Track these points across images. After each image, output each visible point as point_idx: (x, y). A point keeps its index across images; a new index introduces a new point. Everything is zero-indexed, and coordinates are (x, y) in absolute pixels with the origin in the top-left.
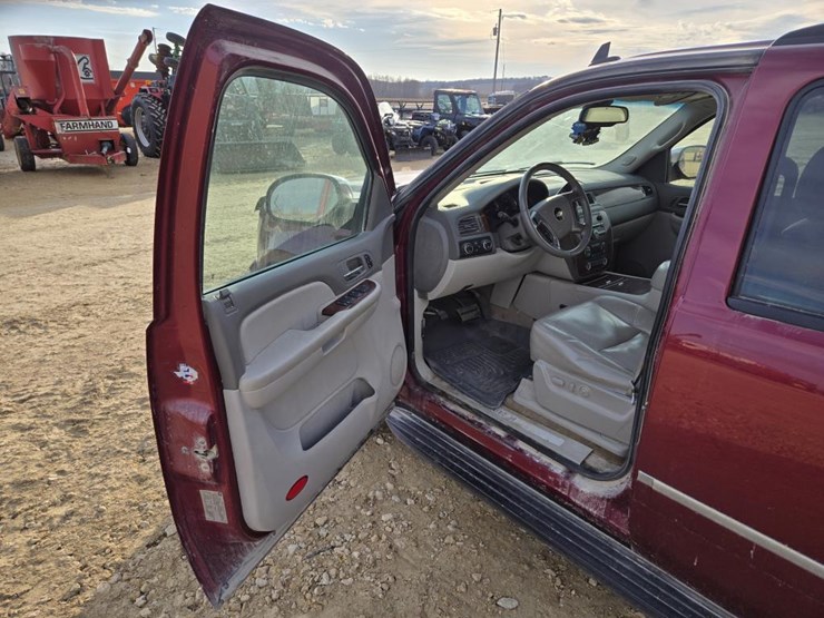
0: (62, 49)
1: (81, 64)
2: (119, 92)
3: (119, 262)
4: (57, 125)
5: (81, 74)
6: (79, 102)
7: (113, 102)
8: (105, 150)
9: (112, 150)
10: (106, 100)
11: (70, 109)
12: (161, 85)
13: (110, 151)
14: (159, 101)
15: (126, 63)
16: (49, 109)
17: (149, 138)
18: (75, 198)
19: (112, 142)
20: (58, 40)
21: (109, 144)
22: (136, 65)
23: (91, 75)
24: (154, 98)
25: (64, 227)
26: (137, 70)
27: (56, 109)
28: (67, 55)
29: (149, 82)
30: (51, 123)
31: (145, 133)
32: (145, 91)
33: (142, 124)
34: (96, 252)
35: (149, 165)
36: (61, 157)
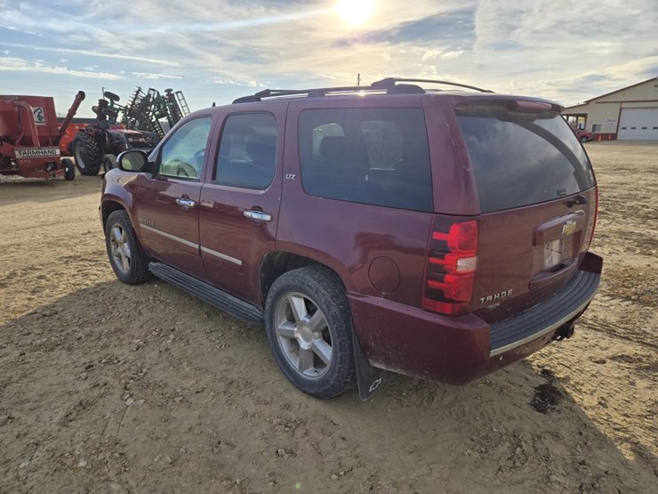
0: (23, 103)
1: (36, 114)
2: (62, 131)
3: (45, 227)
4: (17, 153)
5: (36, 119)
6: (33, 138)
7: (59, 138)
8: (49, 168)
9: (55, 168)
10: (53, 137)
11: (27, 142)
12: (95, 127)
13: (53, 169)
14: (93, 137)
15: (67, 112)
16: (13, 143)
17: (84, 162)
18: (25, 198)
19: (55, 163)
20: (21, 98)
21: (53, 165)
22: (75, 113)
23: (43, 120)
24: (90, 135)
25: (14, 212)
26: (75, 117)
27: (17, 142)
28: (26, 107)
29: (87, 125)
30: (13, 151)
31: (82, 159)
32: (83, 130)
33: (81, 153)
34: (32, 223)
35: (83, 180)
36: (19, 174)
